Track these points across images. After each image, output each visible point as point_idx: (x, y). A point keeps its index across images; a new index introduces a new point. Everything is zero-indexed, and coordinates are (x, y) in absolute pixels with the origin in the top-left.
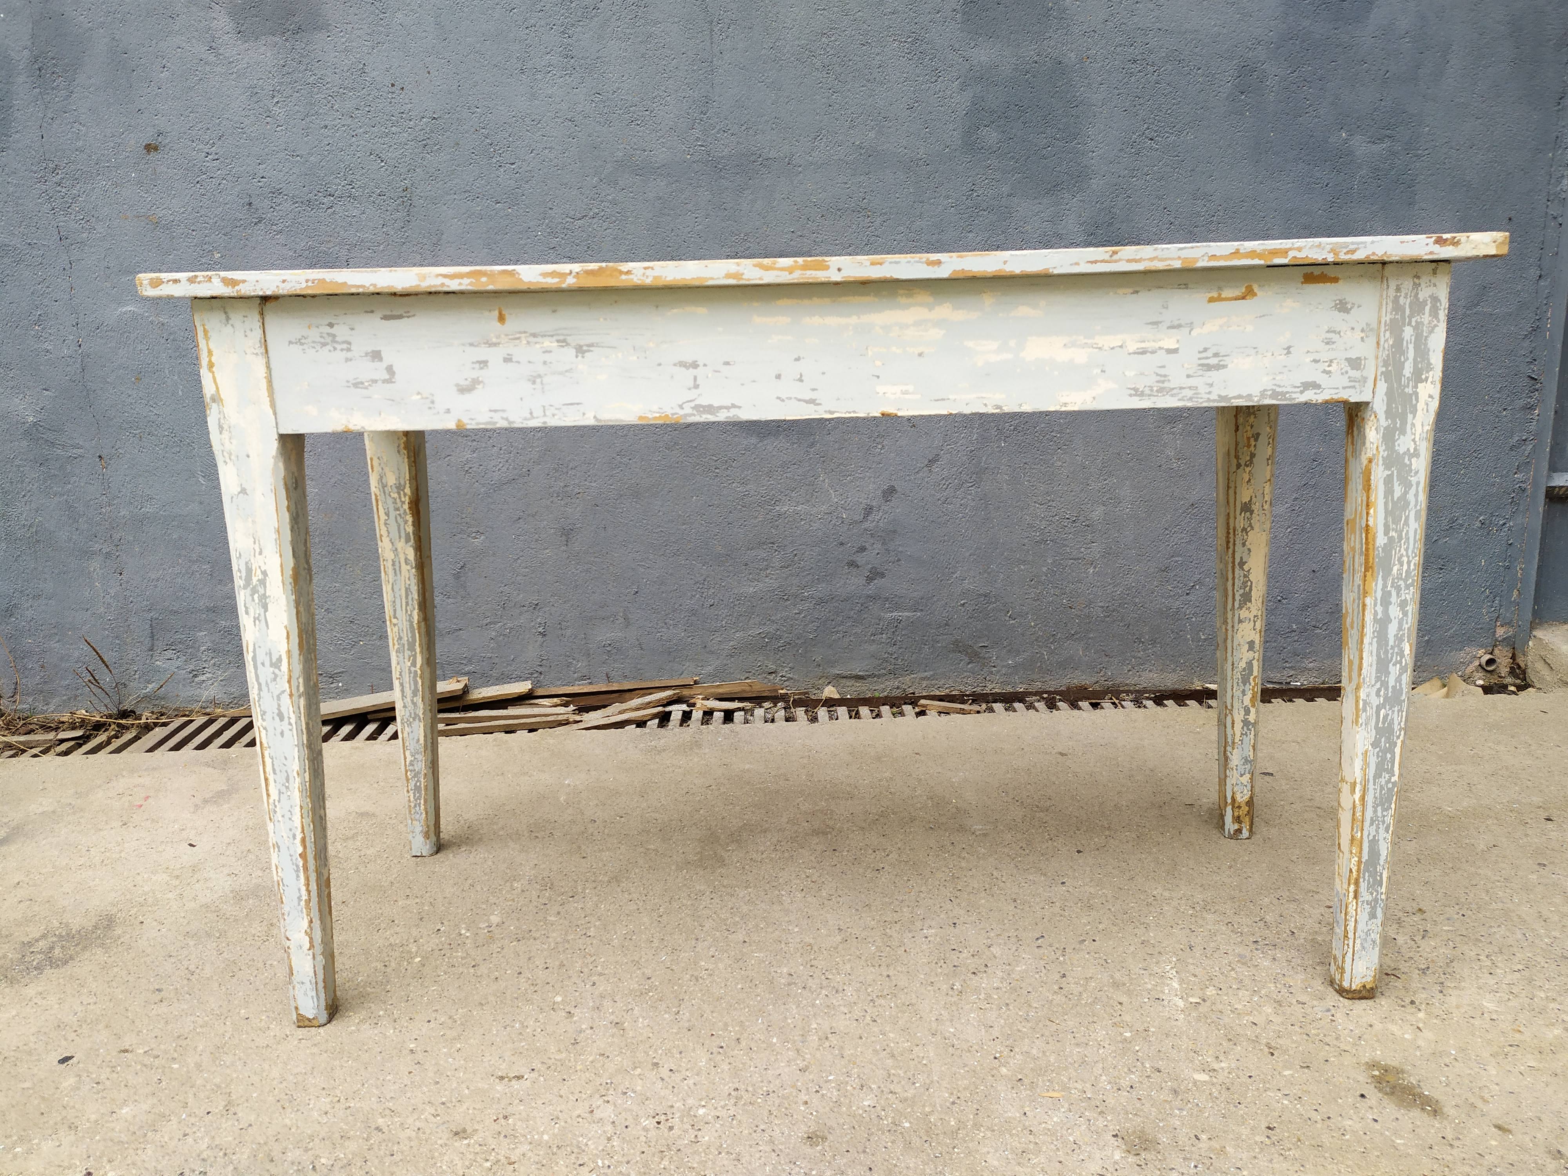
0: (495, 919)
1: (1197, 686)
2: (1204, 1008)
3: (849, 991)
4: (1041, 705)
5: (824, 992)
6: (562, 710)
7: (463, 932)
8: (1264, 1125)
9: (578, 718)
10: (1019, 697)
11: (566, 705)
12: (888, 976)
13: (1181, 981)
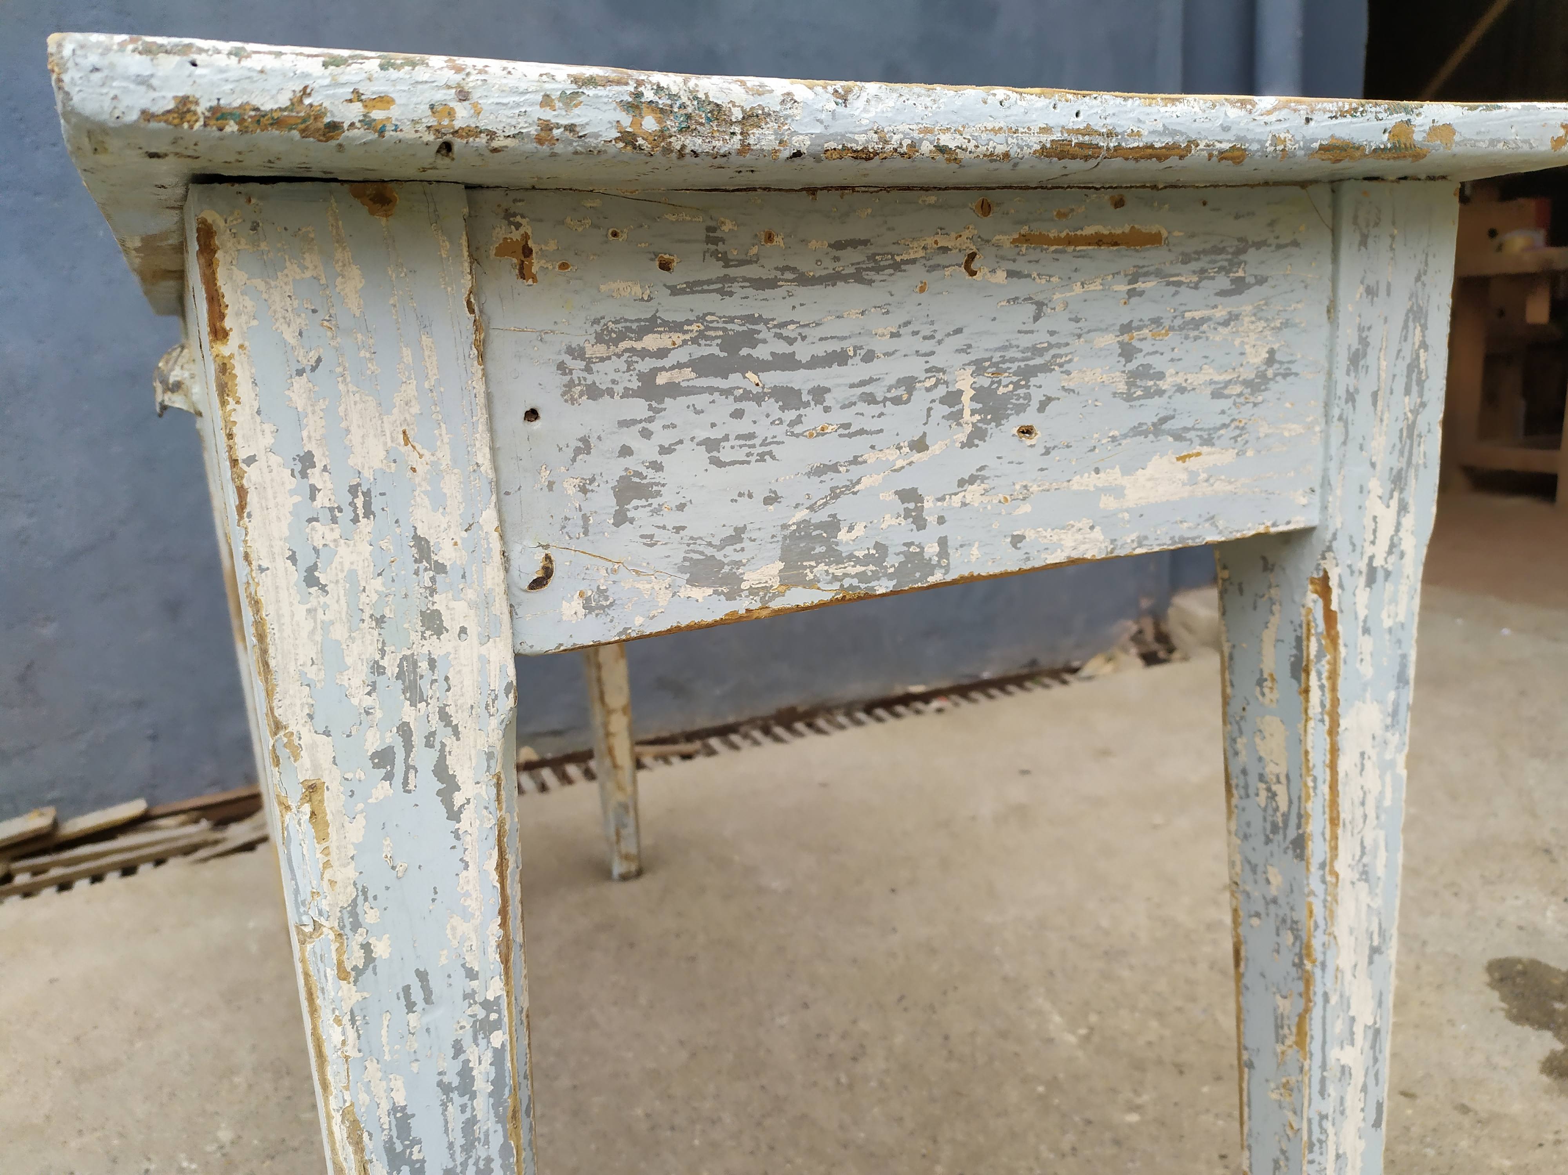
0: (225, 1135)
1: (899, 690)
2: (1096, 1039)
3: (727, 1118)
4: (757, 734)
5: (698, 1127)
6: (192, 829)
7: (185, 1164)
8: (1215, 1157)
9: (218, 835)
10: (732, 729)
11: (196, 821)
12: (763, 1087)
13: (1062, 1014)
